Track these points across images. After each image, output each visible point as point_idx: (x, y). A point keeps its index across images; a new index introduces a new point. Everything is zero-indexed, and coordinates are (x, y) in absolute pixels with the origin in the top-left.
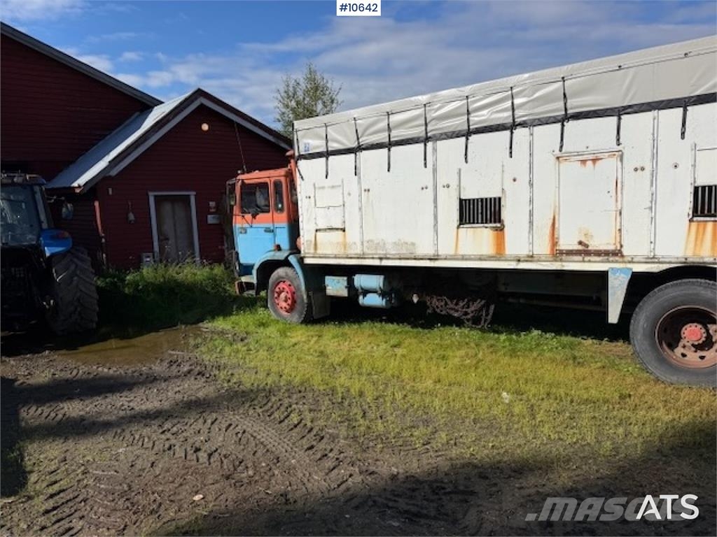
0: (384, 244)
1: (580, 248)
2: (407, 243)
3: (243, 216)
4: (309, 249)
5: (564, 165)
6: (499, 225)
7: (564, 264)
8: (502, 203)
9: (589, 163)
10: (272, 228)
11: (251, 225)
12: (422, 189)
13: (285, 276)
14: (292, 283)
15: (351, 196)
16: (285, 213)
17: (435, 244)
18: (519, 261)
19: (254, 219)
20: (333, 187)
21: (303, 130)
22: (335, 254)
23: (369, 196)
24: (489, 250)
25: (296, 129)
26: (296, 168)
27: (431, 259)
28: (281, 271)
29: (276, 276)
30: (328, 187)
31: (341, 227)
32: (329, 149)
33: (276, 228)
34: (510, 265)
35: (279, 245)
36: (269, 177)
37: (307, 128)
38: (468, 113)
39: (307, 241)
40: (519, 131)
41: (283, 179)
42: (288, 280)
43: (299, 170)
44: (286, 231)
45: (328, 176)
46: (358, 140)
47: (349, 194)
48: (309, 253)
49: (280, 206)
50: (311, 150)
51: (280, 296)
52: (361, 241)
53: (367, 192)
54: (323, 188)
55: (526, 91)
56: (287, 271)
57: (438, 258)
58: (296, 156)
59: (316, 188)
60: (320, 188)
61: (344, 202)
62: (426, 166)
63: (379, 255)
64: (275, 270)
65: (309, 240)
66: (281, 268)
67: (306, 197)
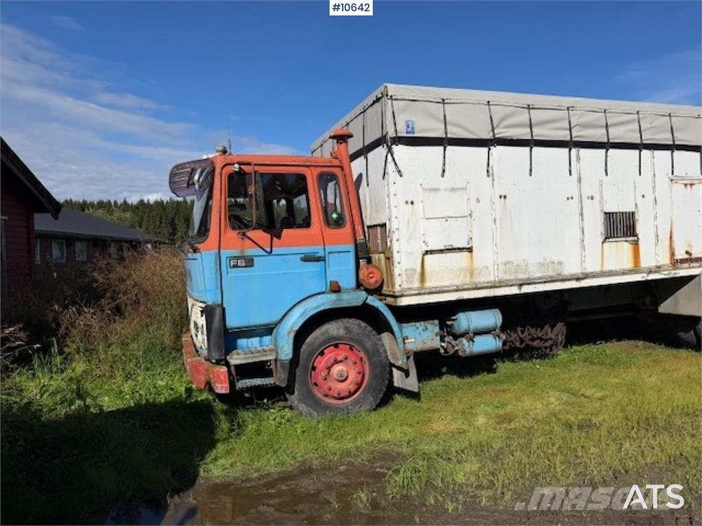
0: (527, 265)
1: (687, 256)
2: (553, 263)
3: (244, 234)
4: (412, 282)
5: (675, 186)
6: (636, 238)
8: (637, 217)
9: (688, 186)
10: (321, 254)
11: (268, 250)
12: (568, 199)
13: (344, 335)
14: (360, 343)
15: (481, 203)
16: (348, 228)
17: (583, 262)
18: (650, 272)
19: (275, 239)
20: (453, 189)
21: (403, 100)
22: (455, 286)
23: (505, 204)
24: (628, 264)
25: (391, 96)
26: (389, 155)
27: (578, 279)
28: (333, 328)
29: (322, 338)
30: (445, 190)
31: (466, 246)
32: (449, 136)
33: (329, 253)
34: (643, 277)
35: (337, 282)
36: (307, 166)
37: (411, 98)
38: (607, 126)
39: (406, 270)
40: (645, 153)
41: (337, 171)
42: (351, 340)
43: (394, 160)
44: (351, 257)
45: (446, 174)
46: (493, 130)
47: (478, 200)
48: (410, 289)
49: (335, 216)
50: (418, 132)
51: (331, 373)
52: (496, 263)
53: (503, 198)
54: (437, 190)
55: (648, 119)
56: (348, 325)
57: (586, 276)
58: (390, 138)
59: (424, 189)
60: (431, 190)
61: (471, 211)
62: (570, 175)
63: (521, 280)
64: (316, 329)
65: (410, 269)
66: (332, 322)
67: (407, 203)
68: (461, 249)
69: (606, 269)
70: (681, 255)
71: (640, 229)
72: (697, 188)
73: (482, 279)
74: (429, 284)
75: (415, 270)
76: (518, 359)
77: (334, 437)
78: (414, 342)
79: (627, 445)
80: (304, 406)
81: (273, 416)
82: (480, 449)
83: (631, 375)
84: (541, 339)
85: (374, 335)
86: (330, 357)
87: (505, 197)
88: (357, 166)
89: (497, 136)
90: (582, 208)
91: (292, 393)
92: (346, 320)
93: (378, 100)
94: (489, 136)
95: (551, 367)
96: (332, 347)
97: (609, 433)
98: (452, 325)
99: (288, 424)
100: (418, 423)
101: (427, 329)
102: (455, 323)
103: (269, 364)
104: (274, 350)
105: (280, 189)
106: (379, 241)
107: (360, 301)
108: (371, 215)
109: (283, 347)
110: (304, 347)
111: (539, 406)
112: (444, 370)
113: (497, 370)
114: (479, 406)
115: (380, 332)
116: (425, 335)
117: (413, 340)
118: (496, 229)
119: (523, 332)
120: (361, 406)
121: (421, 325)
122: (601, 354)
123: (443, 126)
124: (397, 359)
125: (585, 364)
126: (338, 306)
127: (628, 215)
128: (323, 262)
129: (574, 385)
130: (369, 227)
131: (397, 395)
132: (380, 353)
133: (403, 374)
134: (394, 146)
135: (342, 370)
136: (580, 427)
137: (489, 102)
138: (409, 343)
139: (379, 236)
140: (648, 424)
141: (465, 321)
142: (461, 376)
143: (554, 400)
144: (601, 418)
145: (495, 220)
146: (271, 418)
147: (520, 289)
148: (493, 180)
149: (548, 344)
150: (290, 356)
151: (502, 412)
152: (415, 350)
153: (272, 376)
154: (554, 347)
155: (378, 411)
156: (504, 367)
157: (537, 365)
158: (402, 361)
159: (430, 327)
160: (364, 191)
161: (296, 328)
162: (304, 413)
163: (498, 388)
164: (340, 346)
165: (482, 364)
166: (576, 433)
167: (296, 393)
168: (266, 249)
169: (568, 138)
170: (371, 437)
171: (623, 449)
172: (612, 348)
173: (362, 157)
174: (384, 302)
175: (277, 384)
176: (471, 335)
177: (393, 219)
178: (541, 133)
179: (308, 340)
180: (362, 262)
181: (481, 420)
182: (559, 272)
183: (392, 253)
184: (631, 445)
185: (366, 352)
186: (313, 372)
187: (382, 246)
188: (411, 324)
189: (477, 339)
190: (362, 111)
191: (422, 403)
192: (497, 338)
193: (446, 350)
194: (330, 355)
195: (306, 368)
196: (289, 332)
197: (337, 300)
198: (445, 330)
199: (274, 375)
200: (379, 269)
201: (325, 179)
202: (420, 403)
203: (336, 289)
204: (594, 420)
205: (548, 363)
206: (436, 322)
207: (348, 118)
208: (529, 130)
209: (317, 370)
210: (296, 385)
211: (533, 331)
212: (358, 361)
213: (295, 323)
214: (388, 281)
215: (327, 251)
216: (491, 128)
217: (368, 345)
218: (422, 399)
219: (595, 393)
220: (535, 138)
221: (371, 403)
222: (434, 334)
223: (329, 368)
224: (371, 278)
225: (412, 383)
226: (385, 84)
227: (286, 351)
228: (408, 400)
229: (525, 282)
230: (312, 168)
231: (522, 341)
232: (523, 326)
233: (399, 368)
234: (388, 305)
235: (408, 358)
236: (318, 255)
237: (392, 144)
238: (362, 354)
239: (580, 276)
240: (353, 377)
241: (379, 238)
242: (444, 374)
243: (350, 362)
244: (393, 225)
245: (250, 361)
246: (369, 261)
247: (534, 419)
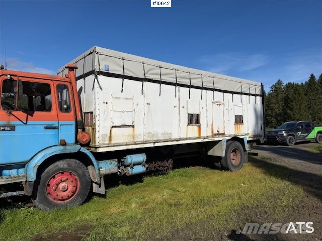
0: (157, 134)
1: (217, 133)
2: (168, 133)
3: (10, 113)
4: (105, 141)
5: (214, 105)
6: (200, 125)
8: (200, 116)
9: (219, 105)
11: (25, 122)
12: (174, 107)
13: (67, 167)
14: (76, 171)
15: (139, 106)
16: (72, 113)
17: (179, 134)
18: (204, 138)
19: (29, 116)
20: (126, 99)
21: (104, 55)
22: (126, 143)
23: (149, 107)
24: (196, 135)
25: (98, 52)
26: (96, 79)
27: (177, 141)
28: (61, 164)
29: (54, 169)
30: (123, 98)
31: (132, 125)
32: (125, 74)
33: (61, 125)
34: (202, 140)
35: (64, 140)
36: (51, 80)
37: (107, 55)
38: (190, 79)
39: (102, 135)
40: (204, 91)
41: (68, 84)
42: (71, 170)
43: (98, 82)
44: (73, 128)
45: (123, 91)
46: (145, 75)
47: (138, 105)
48: (103, 144)
49: (65, 106)
50: (110, 71)
51: (58, 187)
52: (145, 133)
53: (148, 105)
54: (119, 98)
55: (205, 78)
56: (69, 162)
57: (180, 139)
58: (97, 71)
59: (112, 97)
60: (116, 98)
61: (134, 109)
62: (176, 97)
63: (154, 140)
64: (51, 164)
65: (104, 134)
66: (61, 161)
67: (104, 103)
68: (129, 126)
69: (189, 136)
70: (215, 132)
71: (201, 121)
72: (222, 106)
73: (138, 140)
74: (114, 142)
75: (106, 135)
76: (153, 175)
77: (57, 220)
78: (105, 170)
79: (192, 212)
80: (42, 205)
81: (23, 211)
82: (131, 219)
83: (195, 181)
84: (162, 166)
85: (83, 167)
86: (58, 179)
87: (149, 104)
88: (80, 83)
89: (146, 77)
90: (180, 111)
91: (35, 199)
92: (69, 159)
93: (91, 53)
94: (143, 77)
95: (166, 178)
96: (60, 174)
97: (186, 207)
98: (124, 161)
99: (31, 215)
100: (103, 210)
101: (111, 163)
102: (125, 160)
103: (22, 183)
104: (25, 176)
105: (34, 90)
106: (89, 120)
107: (76, 150)
108: (86, 107)
109: (30, 174)
110: (43, 174)
111: (159, 197)
112: (120, 182)
113: (144, 181)
114: (133, 199)
115: (87, 165)
116: (110, 166)
117: (104, 169)
118: (145, 117)
119: (155, 163)
120: (74, 203)
121: (108, 162)
122: (187, 172)
123: (123, 69)
124: (95, 178)
125: (180, 177)
126: (64, 153)
127: (197, 115)
128: (57, 130)
129: (174, 186)
130: (85, 113)
131: (94, 196)
132: (86, 176)
133: (98, 186)
134: (98, 76)
135: (65, 186)
136: (175, 205)
137: (143, 62)
138: (102, 170)
139: (90, 118)
140: (202, 202)
141: (130, 159)
142: (127, 185)
143: (166, 193)
144: (183, 201)
145: (145, 114)
146: (21, 213)
148: (144, 96)
149: (165, 169)
150: (35, 179)
151: (143, 201)
152: (105, 174)
153: (23, 190)
154: (168, 170)
155: (83, 205)
156: (147, 180)
157: (161, 178)
158: (97, 180)
159: (113, 162)
160: (83, 95)
161: (39, 164)
162: (42, 209)
163: (143, 190)
164: (64, 173)
165: (138, 178)
166: (173, 208)
167: (37, 199)
168: (23, 121)
169: (175, 82)
170: (78, 219)
171: (191, 214)
172: (191, 170)
173: (83, 79)
174: (90, 150)
175: (26, 194)
176: (132, 165)
177: (97, 110)
178: (164, 78)
179: (46, 170)
180: (80, 130)
181: (133, 205)
182: (171, 137)
183: (95, 126)
184: (194, 212)
185: (79, 176)
186: (48, 187)
187: (91, 123)
188: (103, 161)
189: (135, 167)
190: (84, 57)
191: (106, 199)
192: (144, 167)
193: (120, 173)
194: (58, 178)
195: (44, 186)
196: (35, 167)
197: (64, 149)
198: (121, 164)
199: (25, 189)
200: (88, 134)
201: (61, 88)
202: (105, 200)
203: (64, 143)
204: (181, 202)
205: (165, 177)
206: (116, 160)
207: (76, 59)
208: (159, 77)
209: (50, 186)
210: (38, 194)
211: (159, 163)
212: (74, 181)
213: (39, 161)
214: (92, 141)
215: (60, 124)
216: (144, 74)
217: (80, 172)
218: (107, 197)
219: (182, 189)
220: (162, 80)
221: (80, 201)
222: (115, 166)
223: (57, 185)
224: (84, 138)
225: (102, 190)
226: (95, 46)
227: (32, 176)
228: (100, 198)
229: (156, 141)
230: (54, 81)
231: (155, 167)
232: (156, 161)
233: (96, 183)
234: (92, 152)
235: (101, 178)
236: (54, 126)
237: (97, 75)
238: (77, 177)
239: (178, 139)
240: (71, 188)
241: (90, 119)
242: (120, 184)
243: (70, 181)
244: (96, 113)
246: (84, 130)
247: (157, 203)
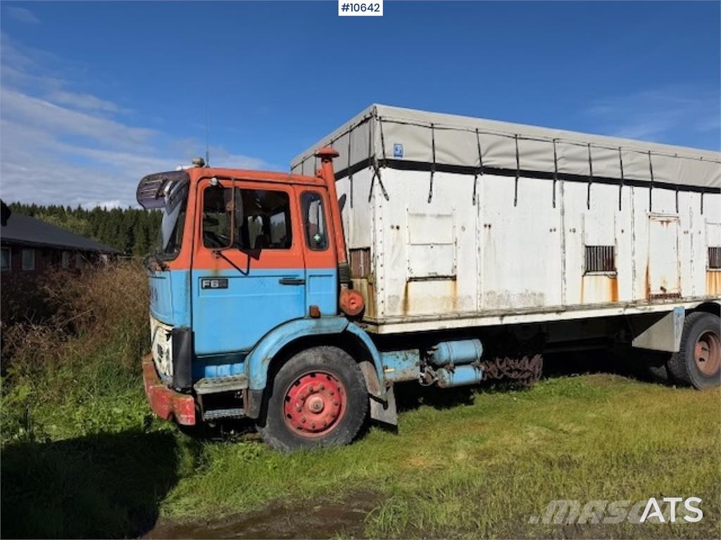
0: (509, 296)
1: (661, 292)
2: (535, 295)
3: (219, 253)
4: (394, 310)
5: (652, 223)
6: (614, 273)
7: (652, 307)
8: (616, 252)
9: (665, 223)
10: (302, 277)
11: (245, 271)
12: (551, 231)
13: (323, 364)
14: (339, 372)
15: (466, 231)
16: (330, 252)
17: (563, 295)
18: (627, 306)
19: (252, 259)
20: (439, 216)
21: (392, 122)
22: (438, 314)
23: (489, 233)
24: (607, 298)
25: (380, 118)
26: (376, 178)
27: (558, 312)
28: (311, 356)
29: (300, 366)
30: (432, 216)
31: (447, 272)
32: (437, 161)
33: (311, 276)
34: (621, 312)
35: (317, 308)
36: (291, 184)
37: (400, 121)
38: (590, 160)
39: (390, 297)
40: (626, 188)
41: (322, 191)
42: (329, 368)
43: (380, 182)
44: (333, 282)
45: (432, 199)
46: (480, 159)
47: (463, 229)
48: (392, 317)
49: (317, 237)
50: (407, 156)
51: (306, 403)
52: (479, 293)
53: (488, 227)
54: (423, 215)
55: (629, 155)
56: (326, 353)
57: (567, 309)
58: (379, 160)
59: (410, 214)
60: (417, 215)
61: (456, 239)
62: (554, 207)
63: (502, 310)
64: (293, 356)
65: (394, 296)
66: (310, 350)
67: (392, 227)
68: (445, 278)
69: (586, 301)
70: (655, 290)
71: (619, 263)
72: (673, 225)
73: (465, 308)
74: (411, 312)
75: (398, 297)
76: (494, 389)
77: (308, 474)
78: (394, 372)
79: (608, 484)
80: (275, 439)
81: (241, 449)
82: (461, 487)
83: (607, 410)
84: (519, 371)
85: (353, 365)
86: (306, 388)
87: (490, 226)
88: (342, 186)
89: (484, 164)
90: (564, 241)
91: (263, 425)
92: (325, 347)
93: (366, 120)
94: (476, 164)
95: (528, 399)
96: (309, 377)
97: (590, 471)
98: (432, 355)
99: (257, 458)
100: (396, 458)
101: (407, 358)
102: (436, 353)
103: (239, 393)
104: (245, 379)
105: (260, 207)
106: (362, 266)
107: (340, 328)
108: (354, 238)
109: (256, 376)
110: (278, 376)
111: (519, 441)
112: (421, 400)
113: (475, 402)
114: (458, 440)
115: (358, 361)
116: (406, 364)
117: (393, 370)
118: (480, 257)
119: (501, 363)
120: (336, 440)
121: (401, 354)
122: (577, 387)
123: (431, 151)
124: (376, 390)
125: (561, 397)
126: (317, 333)
127: (607, 249)
128: (303, 286)
129: (552, 419)
130: (351, 250)
131: (373, 428)
132: (358, 383)
133: (382, 406)
134: (381, 169)
135: (319, 402)
136: (561, 465)
137: (477, 130)
138: (388, 372)
139: (362, 259)
140: (627, 462)
141: (447, 351)
142: (438, 407)
143: (533, 434)
144: (580, 455)
145: (479, 249)
146: (239, 452)
147: (502, 319)
148: (479, 208)
149: (526, 375)
150: (263, 386)
151: (482, 447)
152: (394, 380)
153: (242, 408)
154: (531, 380)
155: (354, 445)
156: (481, 399)
157: (514, 397)
158: (382, 392)
159: (410, 356)
160: (347, 211)
161: (272, 355)
162: (275, 447)
163: (476, 421)
164: (316, 374)
165: (461, 394)
166: (557, 471)
167: (268, 425)
168: (242, 270)
169: (553, 170)
170: (348, 474)
171: (604, 489)
172: (586, 381)
173: (347, 177)
174: (366, 329)
175: (248, 415)
176: (452, 365)
177: (378, 244)
178: (527, 163)
179: (283, 369)
180: (344, 287)
181: (461, 456)
182: (542, 305)
183: (375, 279)
184: (612, 484)
185: (345, 382)
186: (287, 403)
187: (365, 270)
188: (391, 353)
189: (458, 370)
190: (349, 130)
191: (401, 436)
192: (477, 369)
193: (424, 380)
194: (306, 385)
195: (279, 399)
196: (264, 361)
197: (318, 326)
198: (425, 360)
199: (245, 406)
200: (360, 294)
201: (309, 198)
202: (398, 437)
203: (315, 314)
204: (574, 457)
205: (524, 395)
206: (417, 351)
207: (332, 136)
208: (515, 160)
209: (291, 401)
210: (268, 417)
211: (511, 362)
212: (336, 392)
213: (271, 350)
214: (369, 308)
215: (308, 275)
216: (478, 156)
217: (347, 375)
218: (400, 432)
219: (573, 427)
220: (521, 168)
221: (346, 437)
222: (414, 364)
223: (304, 399)
224: (353, 303)
225: (390, 416)
226: (375, 105)
227: (259, 380)
228: (385, 433)
229: (506, 313)
230: (295, 186)
231: (500, 372)
232: (502, 357)
233: (377, 399)
234: (369, 333)
235: (388, 389)
236: (297, 278)
237: (380, 167)
238: (340, 385)
239: (561, 309)
240: (329, 408)
241: (362, 262)
242: (421, 404)
243: (327, 392)
244: (377, 250)
245: (219, 390)
246: (351, 286)
247: (514, 455)
